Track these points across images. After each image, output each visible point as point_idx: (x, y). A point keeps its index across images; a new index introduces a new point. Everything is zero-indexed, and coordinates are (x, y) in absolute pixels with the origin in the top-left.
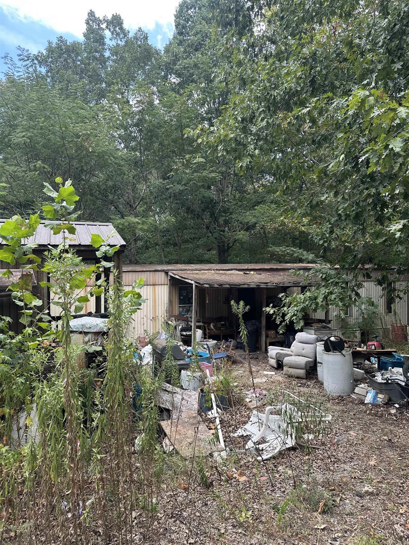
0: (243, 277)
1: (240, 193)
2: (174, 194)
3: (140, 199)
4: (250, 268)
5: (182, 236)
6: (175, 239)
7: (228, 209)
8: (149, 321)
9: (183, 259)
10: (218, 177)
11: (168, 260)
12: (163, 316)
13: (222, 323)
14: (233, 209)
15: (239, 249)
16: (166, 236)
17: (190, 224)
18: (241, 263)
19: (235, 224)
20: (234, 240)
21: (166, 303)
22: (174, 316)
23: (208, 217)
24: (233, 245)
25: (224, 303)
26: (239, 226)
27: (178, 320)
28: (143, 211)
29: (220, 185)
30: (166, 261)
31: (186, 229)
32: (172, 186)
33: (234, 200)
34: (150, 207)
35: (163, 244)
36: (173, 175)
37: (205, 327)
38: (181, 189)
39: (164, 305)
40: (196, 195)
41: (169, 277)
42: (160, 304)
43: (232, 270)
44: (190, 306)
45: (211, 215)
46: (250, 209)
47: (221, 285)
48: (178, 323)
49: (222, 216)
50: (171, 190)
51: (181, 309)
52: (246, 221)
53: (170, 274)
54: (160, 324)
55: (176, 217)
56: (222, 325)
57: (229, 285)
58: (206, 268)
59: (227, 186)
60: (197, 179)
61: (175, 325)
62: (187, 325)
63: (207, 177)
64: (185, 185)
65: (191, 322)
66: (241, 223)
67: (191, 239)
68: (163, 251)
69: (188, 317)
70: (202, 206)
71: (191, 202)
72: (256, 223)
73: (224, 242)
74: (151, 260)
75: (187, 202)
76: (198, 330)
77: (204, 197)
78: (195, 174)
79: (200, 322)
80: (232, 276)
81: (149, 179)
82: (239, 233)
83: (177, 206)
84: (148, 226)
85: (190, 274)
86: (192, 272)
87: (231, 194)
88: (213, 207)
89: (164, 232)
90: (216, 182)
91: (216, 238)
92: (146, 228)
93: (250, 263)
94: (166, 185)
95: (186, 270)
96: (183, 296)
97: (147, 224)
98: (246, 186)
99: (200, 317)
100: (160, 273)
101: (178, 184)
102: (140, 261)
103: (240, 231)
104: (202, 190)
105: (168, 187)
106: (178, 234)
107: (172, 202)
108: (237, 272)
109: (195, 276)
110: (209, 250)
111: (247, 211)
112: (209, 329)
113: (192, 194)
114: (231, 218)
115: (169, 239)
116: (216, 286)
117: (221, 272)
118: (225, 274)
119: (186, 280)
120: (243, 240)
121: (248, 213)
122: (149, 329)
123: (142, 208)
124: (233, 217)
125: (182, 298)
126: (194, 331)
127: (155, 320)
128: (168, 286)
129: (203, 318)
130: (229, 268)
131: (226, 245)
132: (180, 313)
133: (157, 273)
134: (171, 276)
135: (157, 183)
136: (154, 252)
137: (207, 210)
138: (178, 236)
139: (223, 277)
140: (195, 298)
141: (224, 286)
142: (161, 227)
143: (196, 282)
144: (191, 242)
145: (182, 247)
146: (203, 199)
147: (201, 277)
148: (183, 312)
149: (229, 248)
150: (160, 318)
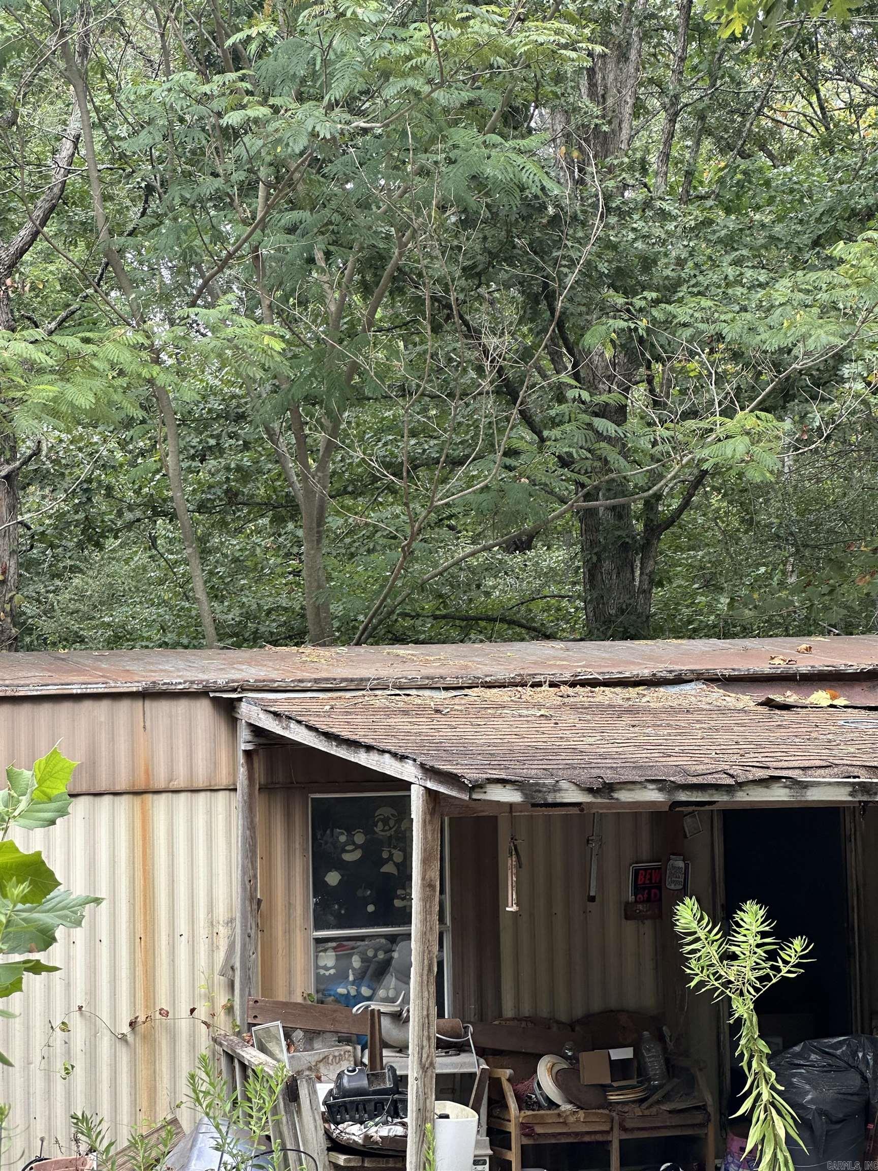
0: (758, 733)
1: (725, 148)
2: (277, 165)
3: (42, 203)
4: (804, 665)
5: (330, 447)
6: (283, 475)
7: (648, 263)
8: (105, 1043)
9: (337, 608)
10: (572, 46)
11: (233, 616)
12: (202, 1012)
13: (617, 1054)
14: (680, 263)
15: (731, 537)
16: (219, 450)
17: (384, 371)
18: (746, 632)
19: (693, 365)
20: (690, 475)
21: (221, 913)
22: (284, 1010)
23: (510, 314)
24: (686, 504)
25: (629, 913)
26: (720, 379)
27: (312, 1035)
28: (65, 280)
29: (585, 103)
30: (218, 625)
31: (361, 399)
32: (262, 111)
33: (686, 199)
34: (113, 259)
35: (202, 508)
36: (266, 43)
37: (495, 1084)
38: (325, 132)
39: (213, 935)
40: (423, 172)
41: (244, 734)
42: (182, 926)
43: (679, 680)
44: (393, 939)
45: (533, 299)
46: (796, 263)
47: (609, 788)
48: (307, 1058)
49: (605, 310)
50: (252, 143)
51: (329, 959)
52: (773, 342)
53: (250, 712)
54: (185, 1066)
55: (289, 322)
56: (620, 1069)
57: (662, 784)
58: (502, 673)
59: (639, 108)
60: (431, 62)
61: (288, 1072)
62: (375, 1069)
63: (498, 51)
64: (350, 104)
65: (402, 1049)
66: (736, 356)
67: (395, 469)
68: (204, 552)
69: (374, 1017)
70: (471, 242)
71: (389, 216)
72: (840, 358)
73: (618, 488)
74: (118, 615)
75: (361, 218)
76: (449, 1107)
77: (477, 181)
78: (419, 32)
79: (461, 1048)
80: (682, 720)
81: (103, 69)
82: (723, 425)
83: (295, 246)
84: (98, 384)
85: (389, 712)
86: (401, 702)
87: (666, 157)
88: (539, 249)
89: (203, 425)
90: (558, 78)
91: (565, 462)
92: (85, 400)
93: (807, 628)
94: (216, 105)
95: (358, 685)
96: (340, 865)
97: (93, 372)
98: (766, 101)
99: (460, 1011)
100: (182, 706)
101: (301, 98)
102: (47, 626)
103: (728, 413)
104: (464, 135)
105: (233, 118)
106: (302, 439)
107: (263, 225)
108: (717, 695)
109: (424, 725)
110: (522, 544)
111: (776, 273)
112: (524, 1102)
113: (398, 166)
114: (668, 323)
115: (244, 474)
116: (573, 796)
117: (605, 695)
118: (631, 711)
119: (363, 759)
120: (754, 475)
121: (782, 289)
122: (105, 1110)
123: (61, 265)
124: (682, 313)
125: (333, 878)
126: (424, 1115)
127: (149, 1039)
128: (238, 798)
129: (481, 1018)
130: (660, 669)
131: (637, 506)
132: (323, 985)
133: (164, 706)
134: (257, 731)
135: (160, 93)
136: (141, 558)
137: (506, 271)
138: (303, 449)
139: (622, 729)
140: (427, 885)
141: (624, 796)
142: (189, 391)
143: (430, 771)
144: (391, 489)
145: (334, 522)
146: (472, 199)
147: (466, 731)
148: (341, 976)
149: (654, 529)
150: (184, 1025)
